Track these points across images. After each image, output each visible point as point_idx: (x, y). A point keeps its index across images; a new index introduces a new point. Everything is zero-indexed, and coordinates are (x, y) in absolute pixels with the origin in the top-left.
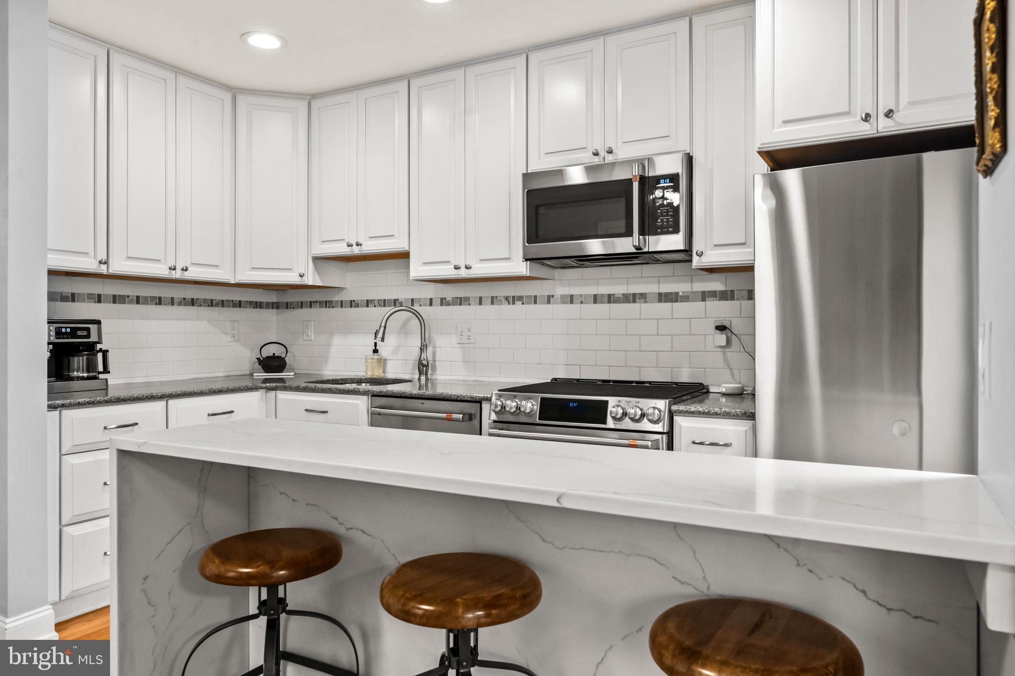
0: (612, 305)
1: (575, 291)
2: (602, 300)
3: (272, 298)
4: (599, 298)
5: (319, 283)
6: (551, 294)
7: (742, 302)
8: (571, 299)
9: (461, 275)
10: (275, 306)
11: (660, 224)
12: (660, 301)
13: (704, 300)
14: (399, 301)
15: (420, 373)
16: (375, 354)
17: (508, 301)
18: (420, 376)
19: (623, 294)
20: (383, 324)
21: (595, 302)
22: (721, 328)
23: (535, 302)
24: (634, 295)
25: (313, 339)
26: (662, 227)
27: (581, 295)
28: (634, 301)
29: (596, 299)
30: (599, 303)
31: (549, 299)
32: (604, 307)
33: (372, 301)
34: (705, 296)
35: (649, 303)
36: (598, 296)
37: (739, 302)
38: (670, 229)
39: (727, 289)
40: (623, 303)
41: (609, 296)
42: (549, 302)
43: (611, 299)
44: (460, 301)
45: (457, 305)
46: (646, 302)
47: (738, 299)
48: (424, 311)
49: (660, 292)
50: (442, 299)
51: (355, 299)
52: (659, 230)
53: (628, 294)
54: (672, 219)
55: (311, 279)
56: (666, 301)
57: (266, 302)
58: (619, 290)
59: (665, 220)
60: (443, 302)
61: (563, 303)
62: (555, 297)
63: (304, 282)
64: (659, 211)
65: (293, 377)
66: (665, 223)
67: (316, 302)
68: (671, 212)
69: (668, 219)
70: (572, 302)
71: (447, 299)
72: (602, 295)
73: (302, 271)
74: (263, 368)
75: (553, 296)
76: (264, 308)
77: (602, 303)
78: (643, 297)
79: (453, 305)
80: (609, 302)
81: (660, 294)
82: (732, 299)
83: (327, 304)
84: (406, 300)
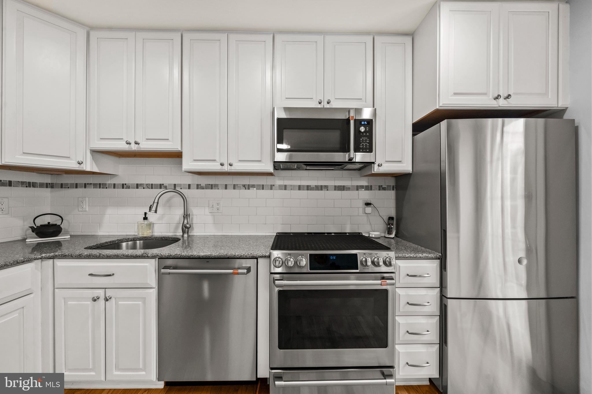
0: (309, 191)
1: (287, 183)
2: (303, 189)
3: (47, 179)
4: (301, 188)
5: (96, 170)
6: (273, 184)
7: (376, 191)
8: (285, 187)
9: (225, 169)
10: (51, 186)
11: (362, 147)
12: (335, 190)
13: (357, 190)
14: (164, 185)
15: (184, 232)
16: (145, 220)
17: (245, 188)
18: (183, 234)
19: (315, 186)
20: (156, 201)
21: (299, 189)
22: (368, 204)
23: (263, 189)
24: (321, 186)
25: (87, 210)
26: (363, 149)
27: (291, 185)
28: (321, 190)
29: (300, 188)
30: (302, 190)
31: (272, 187)
32: (304, 193)
33: (141, 185)
34: (358, 188)
35: (330, 191)
36: (301, 186)
37: (374, 191)
38: (368, 150)
39: (369, 185)
40: (315, 190)
41: (308, 186)
42: (271, 189)
43: (308, 188)
44: (211, 187)
45: (209, 189)
46: (327, 190)
47: (374, 190)
48: (185, 191)
49: (335, 185)
50: (198, 185)
51: (127, 183)
52: (361, 150)
53: (318, 185)
54: (368, 145)
55: (89, 166)
56: (338, 190)
57: (39, 183)
58: (313, 183)
59: (364, 145)
60: (198, 187)
61: (280, 190)
62: (275, 186)
63: (83, 168)
64: (361, 139)
65: (69, 239)
66: (365, 147)
67: (91, 184)
68: (368, 140)
69: (366, 144)
70: (285, 189)
71: (201, 185)
72: (303, 186)
73: (80, 160)
74: (37, 234)
75: (274, 185)
76: (37, 187)
77: (303, 190)
78: (326, 187)
79: (206, 189)
80: (308, 189)
81: (335, 186)
82: (371, 189)
83: (100, 186)
84: (170, 185)
